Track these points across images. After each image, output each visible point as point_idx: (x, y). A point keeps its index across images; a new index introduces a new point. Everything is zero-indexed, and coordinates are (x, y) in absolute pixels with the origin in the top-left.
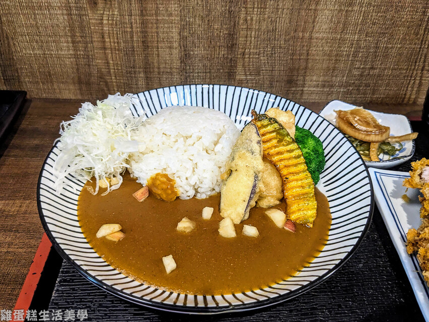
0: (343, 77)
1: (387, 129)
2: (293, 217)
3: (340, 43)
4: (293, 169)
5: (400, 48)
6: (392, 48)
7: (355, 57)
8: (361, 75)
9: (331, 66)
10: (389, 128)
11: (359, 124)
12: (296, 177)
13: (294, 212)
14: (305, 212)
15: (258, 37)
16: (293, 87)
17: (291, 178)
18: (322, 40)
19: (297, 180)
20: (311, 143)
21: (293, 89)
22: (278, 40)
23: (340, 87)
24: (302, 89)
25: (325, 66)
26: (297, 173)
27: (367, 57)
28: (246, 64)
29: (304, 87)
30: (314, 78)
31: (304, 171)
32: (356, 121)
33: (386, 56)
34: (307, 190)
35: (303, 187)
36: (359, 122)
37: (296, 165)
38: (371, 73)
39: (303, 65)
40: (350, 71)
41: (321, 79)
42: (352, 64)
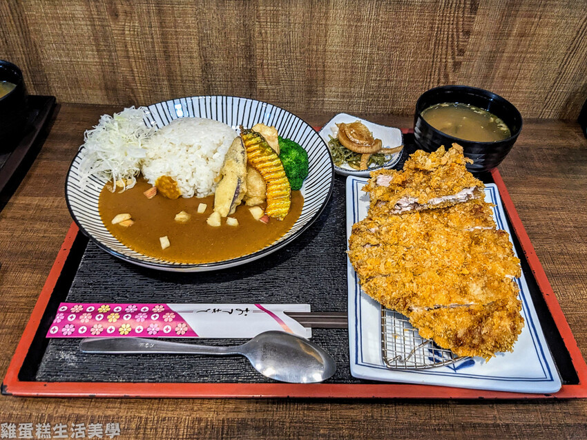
0: (361, 88)
1: (378, 141)
2: (269, 213)
3: (353, 56)
4: (273, 175)
5: (413, 61)
6: (405, 61)
7: (370, 70)
8: (379, 87)
9: (349, 78)
10: (380, 141)
11: (353, 137)
12: (277, 181)
13: (269, 210)
14: (280, 209)
15: (274, 49)
16: (314, 97)
17: (272, 182)
18: (336, 53)
19: (277, 184)
20: (294, 153)
21: (314, 99)
22: (293, 53)
23: (360, 98)
24: (322, 99)
25: (342, 77)
26: (278, 178)
27: (382, 69)
28: (266, 74)
29: (324, 97)
30: (333, 89)
31: (283, 177)
32: (351, 134)
33: (401, 69)
34: (284, 192)
35: (281, 190)
36: (354, 135)
37: (276, 172)
38: (388, 85)
39: (321, 76)
40: (367, 82)
41: (340, 90)
42: (368, 76)
